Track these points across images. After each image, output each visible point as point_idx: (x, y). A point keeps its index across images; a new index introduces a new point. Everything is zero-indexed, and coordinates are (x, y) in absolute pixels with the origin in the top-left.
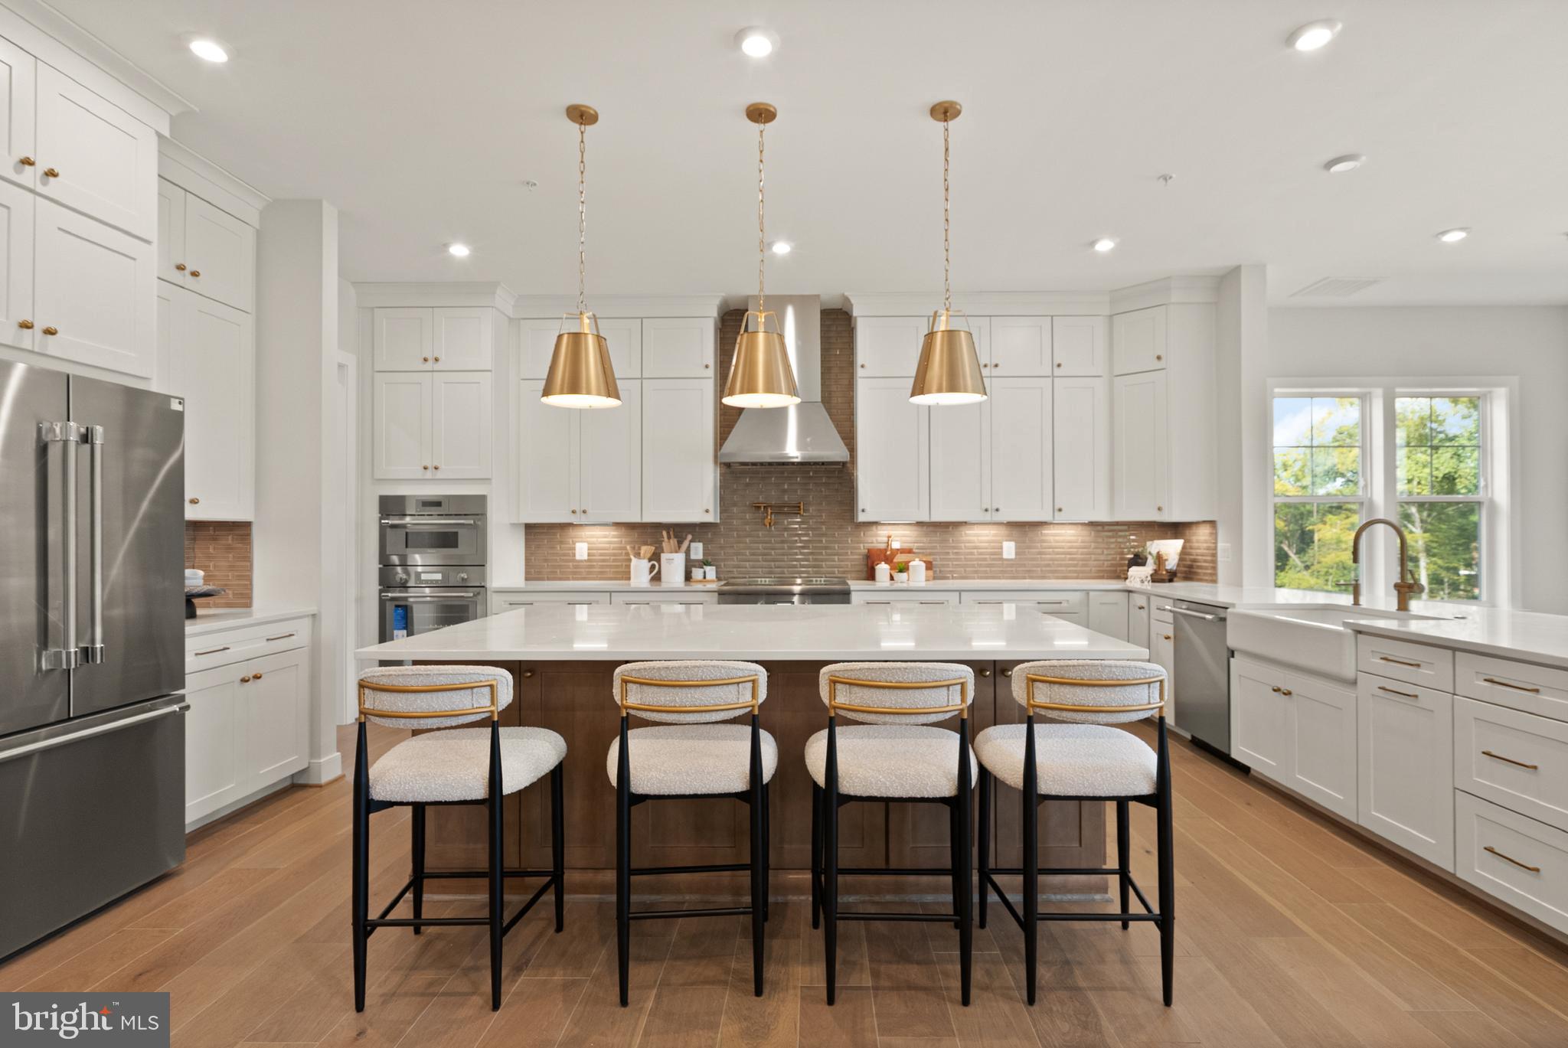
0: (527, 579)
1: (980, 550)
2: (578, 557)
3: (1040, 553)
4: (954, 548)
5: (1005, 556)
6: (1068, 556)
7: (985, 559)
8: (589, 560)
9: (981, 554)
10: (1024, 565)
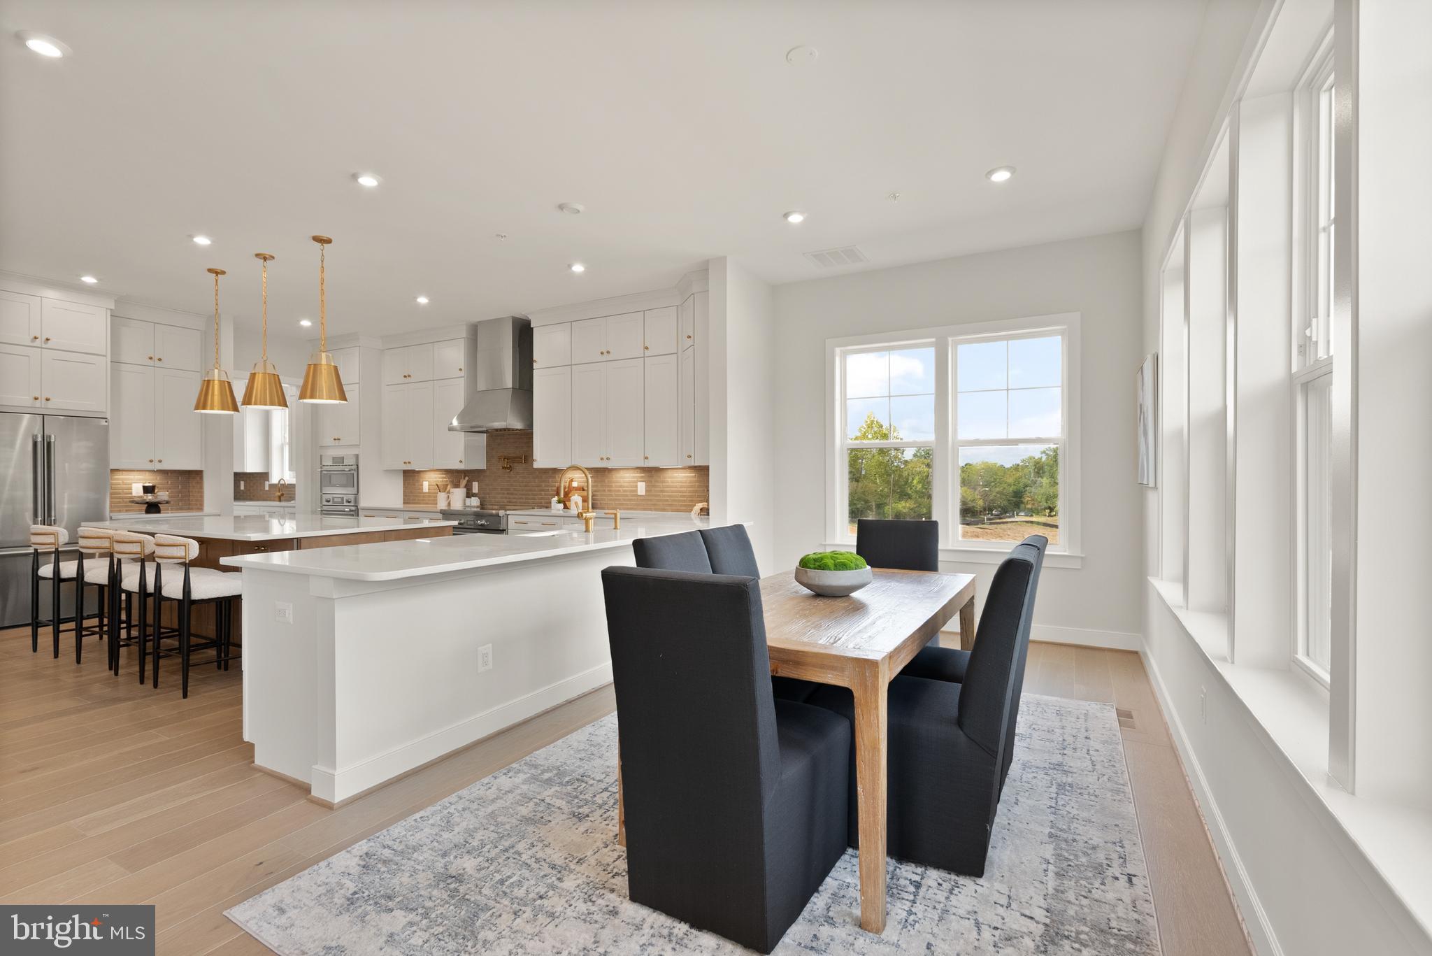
0: (404, 503)
1: (624, 489)
2: (424, 491)
3: (662, 491)
4: (608, 486)
5: (639, 493)
6: (680, 494)
7: (627, 496)
8: (429, 493)
9: (624, 491)
10: (651, 500)
